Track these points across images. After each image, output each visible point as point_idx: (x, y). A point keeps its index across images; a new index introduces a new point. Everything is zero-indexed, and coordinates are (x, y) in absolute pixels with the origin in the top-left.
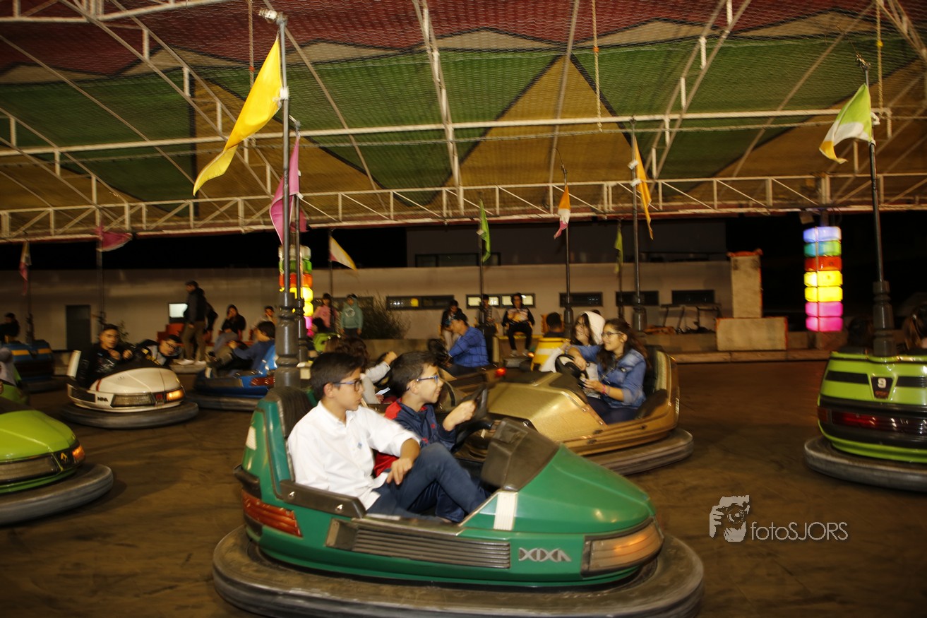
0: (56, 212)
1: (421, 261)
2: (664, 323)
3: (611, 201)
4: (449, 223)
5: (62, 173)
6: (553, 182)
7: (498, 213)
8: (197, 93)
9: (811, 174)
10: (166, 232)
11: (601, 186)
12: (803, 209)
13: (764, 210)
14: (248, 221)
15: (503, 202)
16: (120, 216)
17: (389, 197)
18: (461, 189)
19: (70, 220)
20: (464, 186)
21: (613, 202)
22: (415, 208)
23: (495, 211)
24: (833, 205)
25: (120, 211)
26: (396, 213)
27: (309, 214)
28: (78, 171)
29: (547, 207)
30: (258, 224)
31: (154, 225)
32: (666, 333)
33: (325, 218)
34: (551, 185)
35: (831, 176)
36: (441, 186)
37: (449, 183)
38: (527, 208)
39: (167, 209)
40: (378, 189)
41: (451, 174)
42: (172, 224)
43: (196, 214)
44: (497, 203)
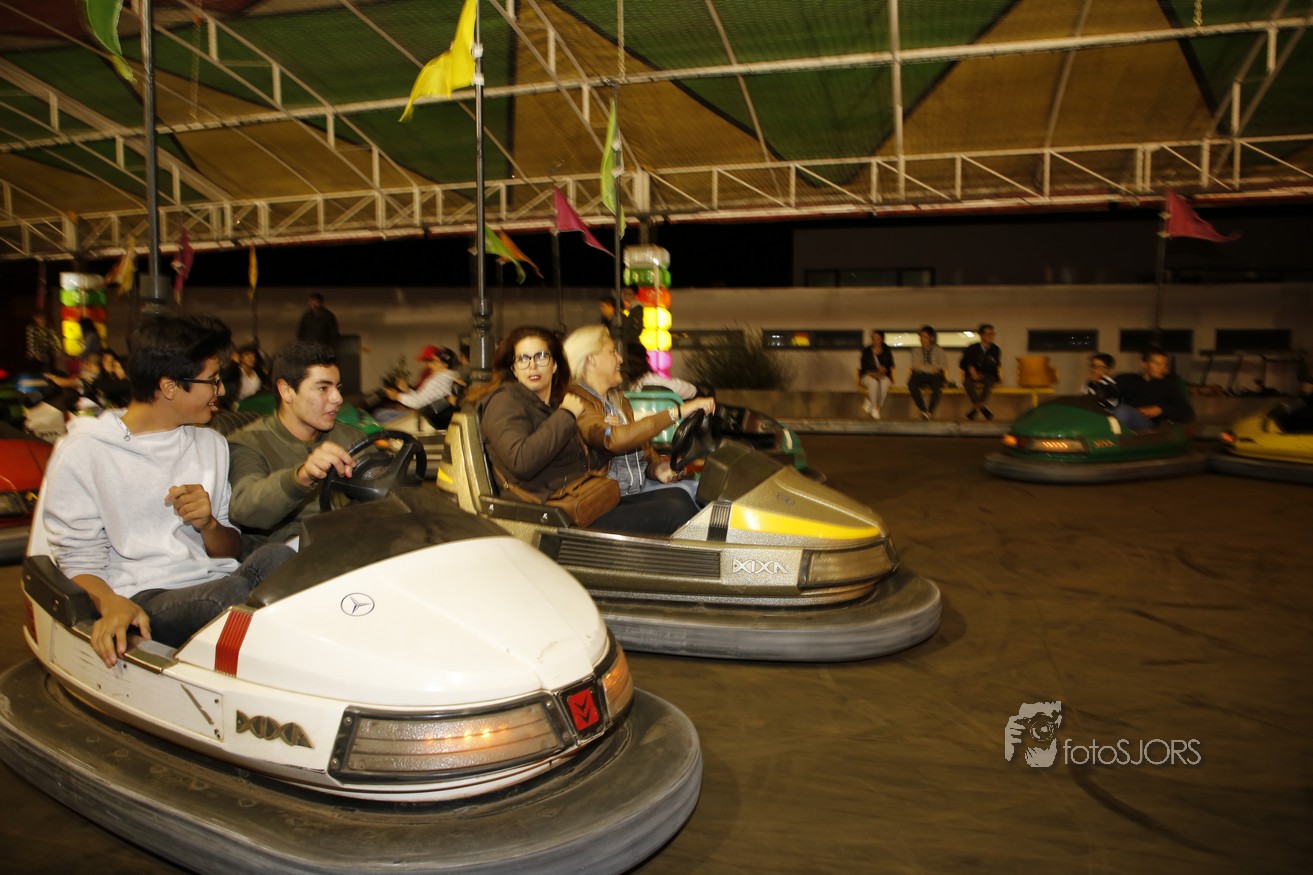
0: (327, 202)
1: (813, 278)
2: (1204, 379)
3: (1148, 179)
4: (879, 214)
5: (337, 144)
6: (1052, 146)
7: (958, 197)
8: (523, 16)
10: (467, 228)
11: (1132, 152)
15: (965, 177)
16: (408, 206)
17: (789, 174)
18: (902, 159)
19: (340, 212)
20: (906, 154)
21: (1153, 179)
22: (824, 189)
23: (954, 194)
25: (406, 200)
26: (798, 201)
27: (667, 201)
28: (355, 141)
29: (1037, 184)
30: (595, 215)
31: (451, 219)
32: (1208, 395)
33: (690, 207)
34: (1048, 151)
36: (869, 156)
37: (885, 151)
38: (1003, 190)
39: (468, 195)
40: (772, 161)
43: (509, 201)
44: (958, 182)
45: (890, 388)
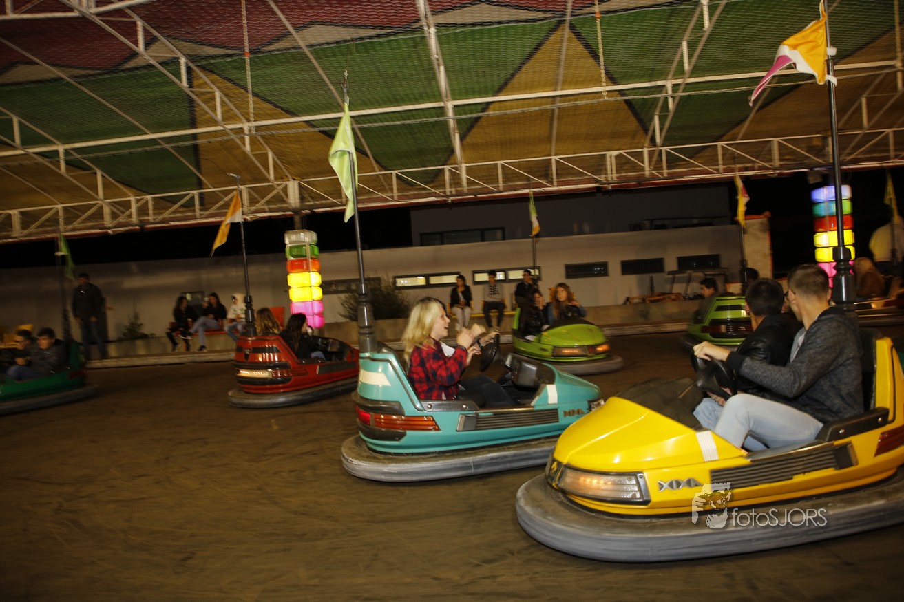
0: (65, 209)
1: (425, 240)
2: (671, 289)
3: (614, 171)
4: (453, 201)
5: (67, 170)
6: (556, 155)
7: (501, 188)
8: (195, 83)
9: (817, 133)
10: (172, 223)
12: (811, 169)
13: (771, 172)
14: (253, 208)
15: (504, 176)
16: (127, 210)
19: (79, 216)
20: (466, 163)
21: (617, 172)
22: (416, 187)
23: (499, 186)
24: (841, 164)
25: (127, 205)
26: (399, 194)
27: (312, 198)
28: (86, 168)
29: (550, 179)
30: (263, 211)
31: (161, 217)
32: (674, 300)
33: (328, 201)
34: (553, 158)
35: (839, 134)
36: (444, 165)
37: (452, 161)
38: (529, 183)
39: (173, 200)
41: (452, 151)
42: (178, 215)
43: (202, 204)
44: (500, 179)
45: (470, 314)
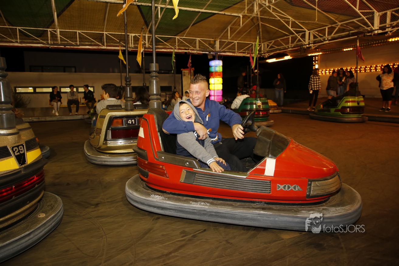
1: (33, 69)
3: (133, 44)
7: (78, 44)
9: (213, 39)
11: (128, 36)
12: (210, 52)
13: (195, 52)
15: (80, 38)
18: (58, 30)
22: (31, 38)
24: (220, 52)
26: (20, 41)
34: (105, 33)
35: (220, 40)
36: (48, 28)
37: (52, 27)
38: (93, 43)
40: (9, 26)
44: (78, 40)
45: (60, 105)
